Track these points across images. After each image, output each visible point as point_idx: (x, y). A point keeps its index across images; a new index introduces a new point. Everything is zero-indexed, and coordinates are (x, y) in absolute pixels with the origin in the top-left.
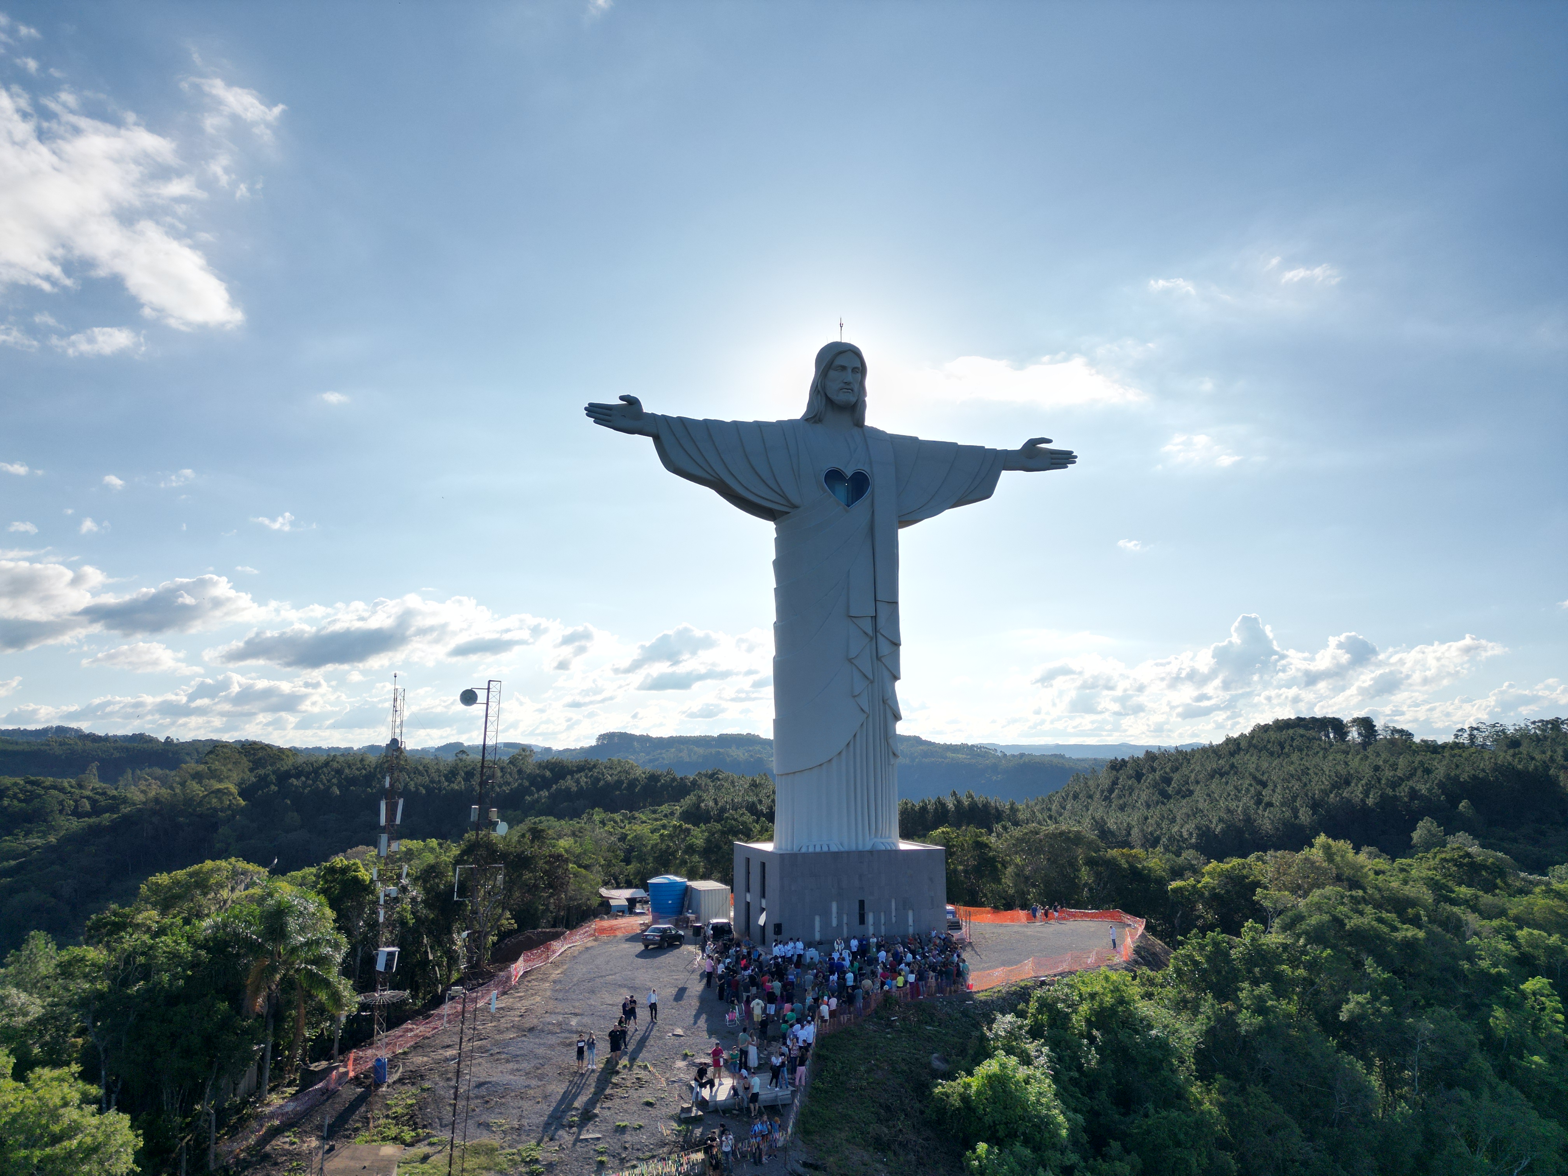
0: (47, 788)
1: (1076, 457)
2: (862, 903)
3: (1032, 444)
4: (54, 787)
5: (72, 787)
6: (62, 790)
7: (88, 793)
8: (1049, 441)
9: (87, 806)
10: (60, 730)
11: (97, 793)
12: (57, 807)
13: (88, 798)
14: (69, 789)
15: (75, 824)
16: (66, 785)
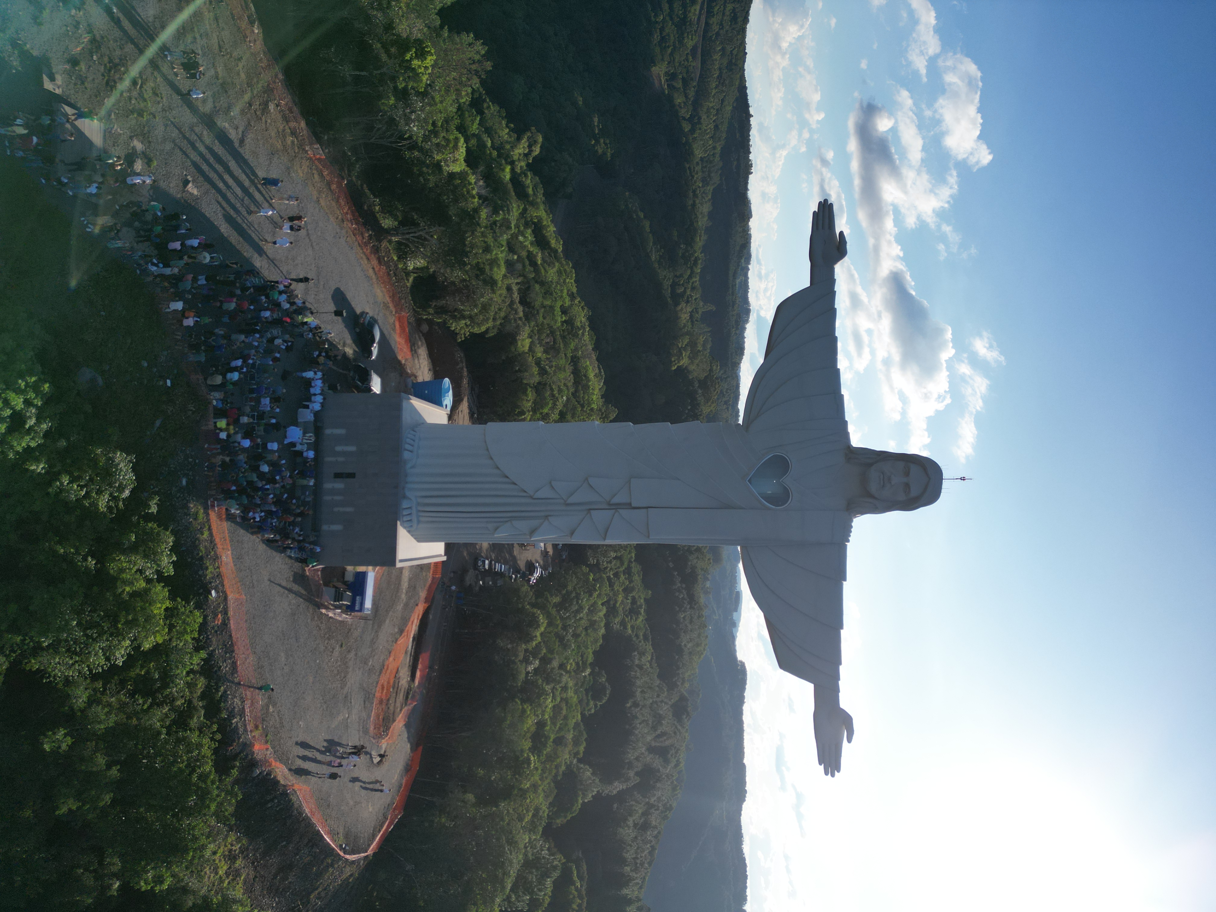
0: (691, 268)
1: (833, 775)
2: (352, 475)
3: (846, 721)
4: (692, 272)
5: (693, 283)
6: (690, 277)
7: (688, 293)
8: (849, 740)
9: (680, 290)
10: (748, 312)
11: (688, 298)
12: (678, 274)
13: (685, 292)
14: (691, 281)
15: (667, 284)
16: (694, 280)
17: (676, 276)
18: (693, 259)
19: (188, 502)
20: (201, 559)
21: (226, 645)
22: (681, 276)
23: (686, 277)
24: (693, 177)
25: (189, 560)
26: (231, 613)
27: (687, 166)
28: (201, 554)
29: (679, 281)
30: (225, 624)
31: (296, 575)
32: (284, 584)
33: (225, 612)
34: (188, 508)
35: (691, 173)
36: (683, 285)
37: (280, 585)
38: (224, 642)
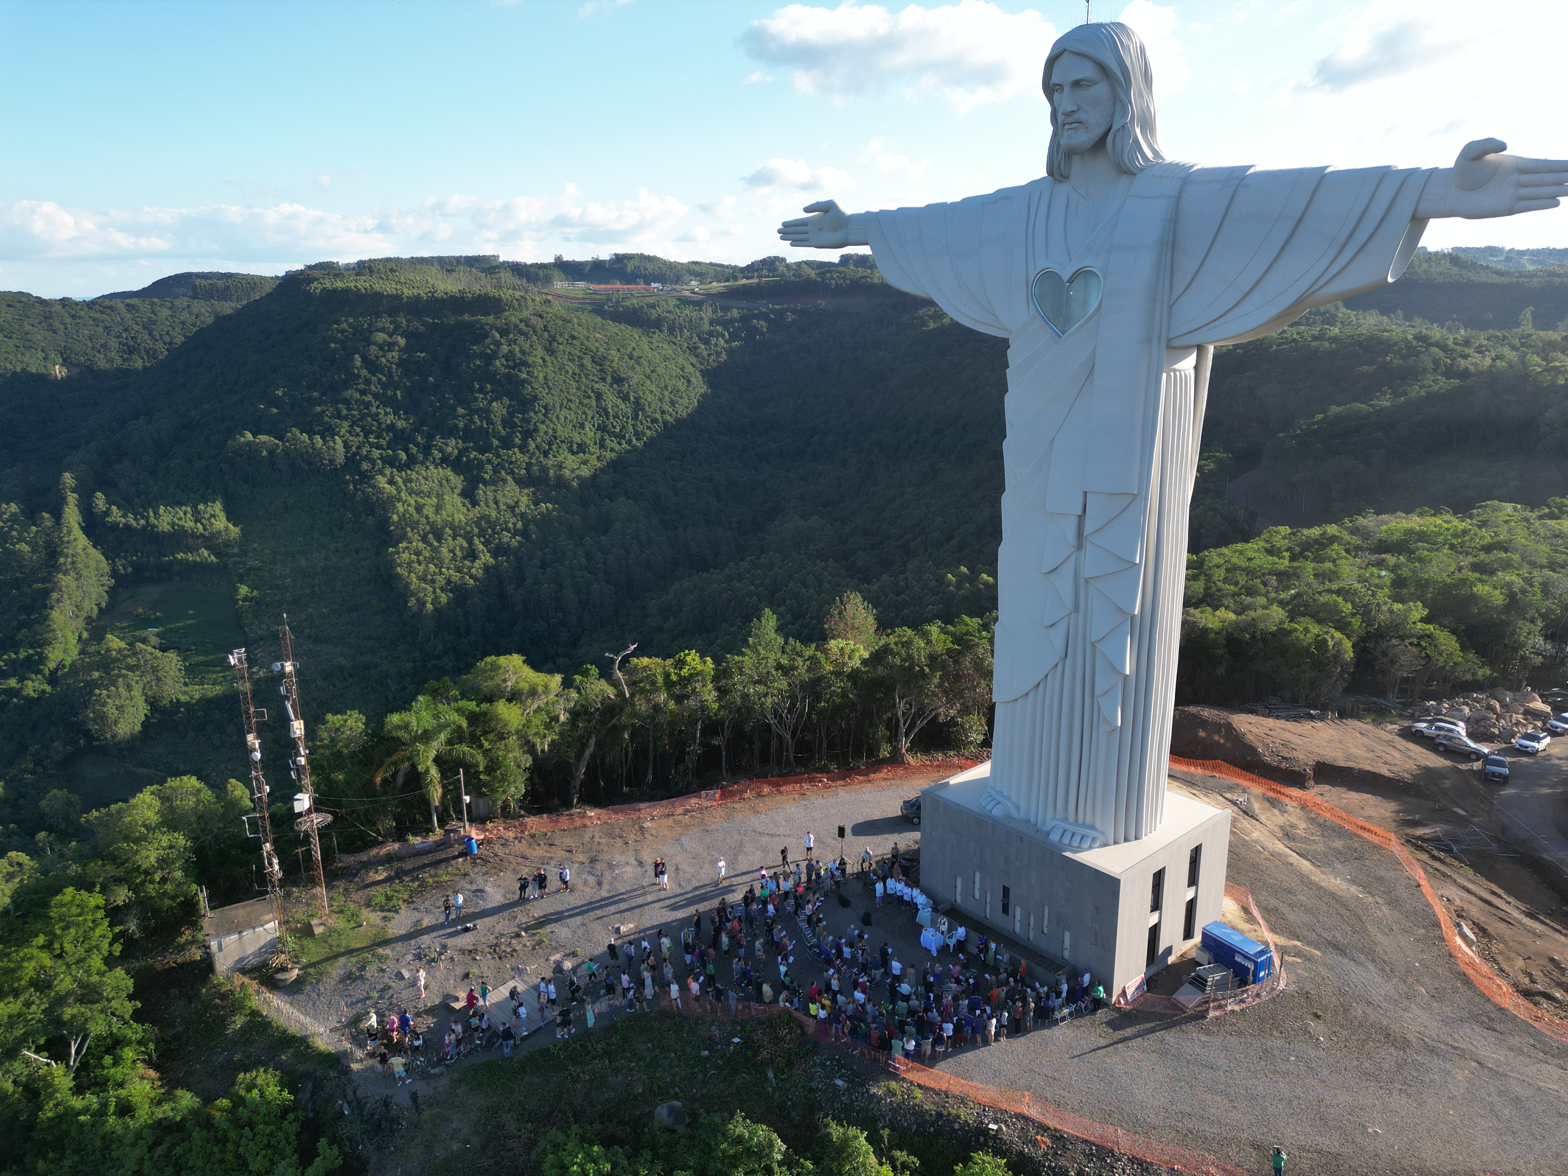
2: (1006, 891)
8: (1502, 147)
17: (1435, 370)
18: (1414, 343)
19: (868, 1091)
20: (939, 1115)
21: (1092, 1154)
22: (1436, 362)
23: (1441, 354)
24: (1294, 340)
25: (932, 1130)
26: (1051, 1123)
27: (1275, 347)
28: (934, 1113)
29: (1445, 365)
30: (1058, 1137)
31: (1110, 1024)
32: (1102, 1042)
33: (1043, 1128)
34: (874, 1095)
35: (1286, 344)
36: (1453, 359)
37: (1099, 1048)
38: (1084, 1153)
